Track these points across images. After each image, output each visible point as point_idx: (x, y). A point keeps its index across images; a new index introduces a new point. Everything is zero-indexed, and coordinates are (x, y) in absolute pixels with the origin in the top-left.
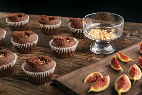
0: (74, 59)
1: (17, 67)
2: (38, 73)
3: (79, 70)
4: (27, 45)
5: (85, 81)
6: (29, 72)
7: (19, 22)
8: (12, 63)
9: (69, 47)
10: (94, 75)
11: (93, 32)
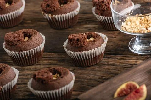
0: (103, 67)
1: (19, 88)
2: (51, 92)
3: (108, 82)
4: (30, 52)
5: (116, 95)
6: (39, 92)
7: (9, 13)
8: (12, 82)
9: (93, 50)
10: (127, 86)
11: (131, 21)
